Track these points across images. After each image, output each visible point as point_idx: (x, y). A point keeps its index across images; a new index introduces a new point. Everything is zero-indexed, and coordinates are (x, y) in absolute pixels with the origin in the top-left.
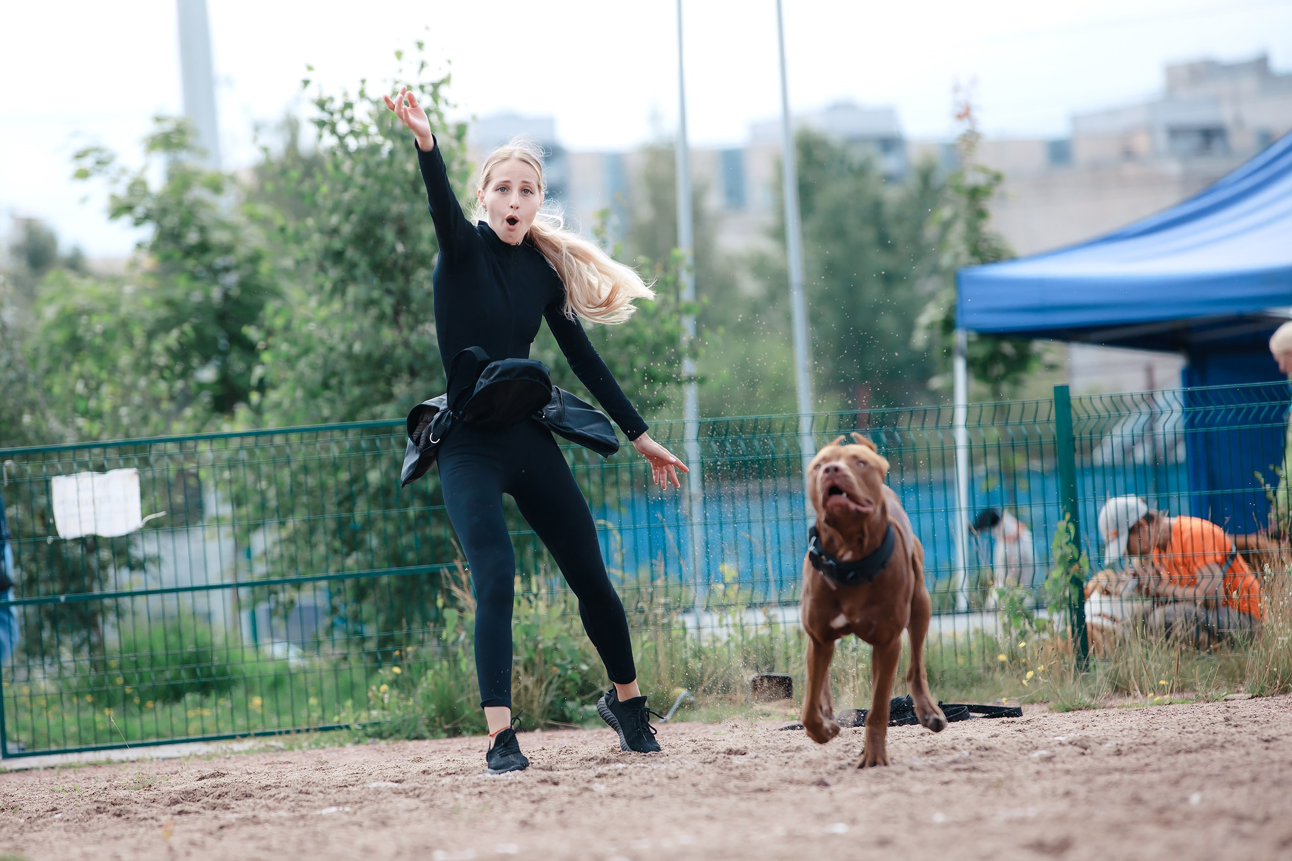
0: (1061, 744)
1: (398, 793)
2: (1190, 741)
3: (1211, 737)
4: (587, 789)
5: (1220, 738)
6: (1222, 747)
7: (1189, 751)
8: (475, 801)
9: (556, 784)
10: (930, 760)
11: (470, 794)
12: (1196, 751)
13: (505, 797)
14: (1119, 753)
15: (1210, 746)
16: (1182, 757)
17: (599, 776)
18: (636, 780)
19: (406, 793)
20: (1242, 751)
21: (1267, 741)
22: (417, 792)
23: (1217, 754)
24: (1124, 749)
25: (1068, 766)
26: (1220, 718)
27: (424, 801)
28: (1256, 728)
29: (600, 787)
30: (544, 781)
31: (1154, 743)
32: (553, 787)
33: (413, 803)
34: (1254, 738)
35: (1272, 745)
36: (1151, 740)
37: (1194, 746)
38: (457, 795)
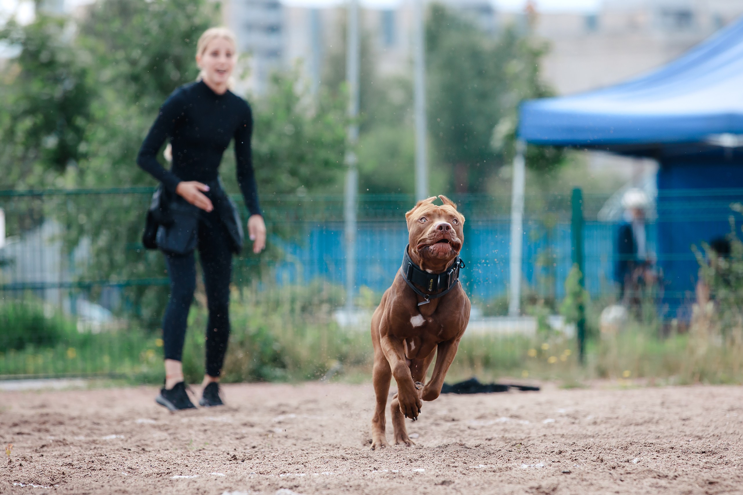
0: (561, 416)
1: (154, 427)
2: (638, 417)
3: (651, 416)
4: (271, 431)
5: (657, 417)
6: (657, 422)
7: (637, 425)
8: (202, 436)
9: (252, 426)
10: (482, 423)
11: (200, 430)
12: (641, 424)
13: (220, 434)
14: (595, 423)
15: (649, 421)
16: (632, 428)
17: (280, 423)
18: (301, 426)
19: (159, 428)
20: (669, 426)
21: (684, 420)
22: (166, 427)
23: (653, 428)
24: (598, 421)
25: (564, 432)
26: (659, 401)
27: (170, 434)
28: (679, 410)
29: (279, 430)
30: (245, 425)
31: (617, 418)
32: (250, 429)
33: (164, 435)
34: (677, 417)
35: (687, 422)
36: (615, 416)
37: (640, 421)
38: (191, 431)
